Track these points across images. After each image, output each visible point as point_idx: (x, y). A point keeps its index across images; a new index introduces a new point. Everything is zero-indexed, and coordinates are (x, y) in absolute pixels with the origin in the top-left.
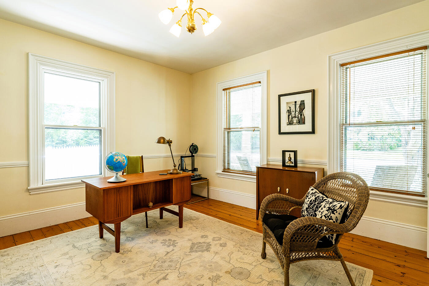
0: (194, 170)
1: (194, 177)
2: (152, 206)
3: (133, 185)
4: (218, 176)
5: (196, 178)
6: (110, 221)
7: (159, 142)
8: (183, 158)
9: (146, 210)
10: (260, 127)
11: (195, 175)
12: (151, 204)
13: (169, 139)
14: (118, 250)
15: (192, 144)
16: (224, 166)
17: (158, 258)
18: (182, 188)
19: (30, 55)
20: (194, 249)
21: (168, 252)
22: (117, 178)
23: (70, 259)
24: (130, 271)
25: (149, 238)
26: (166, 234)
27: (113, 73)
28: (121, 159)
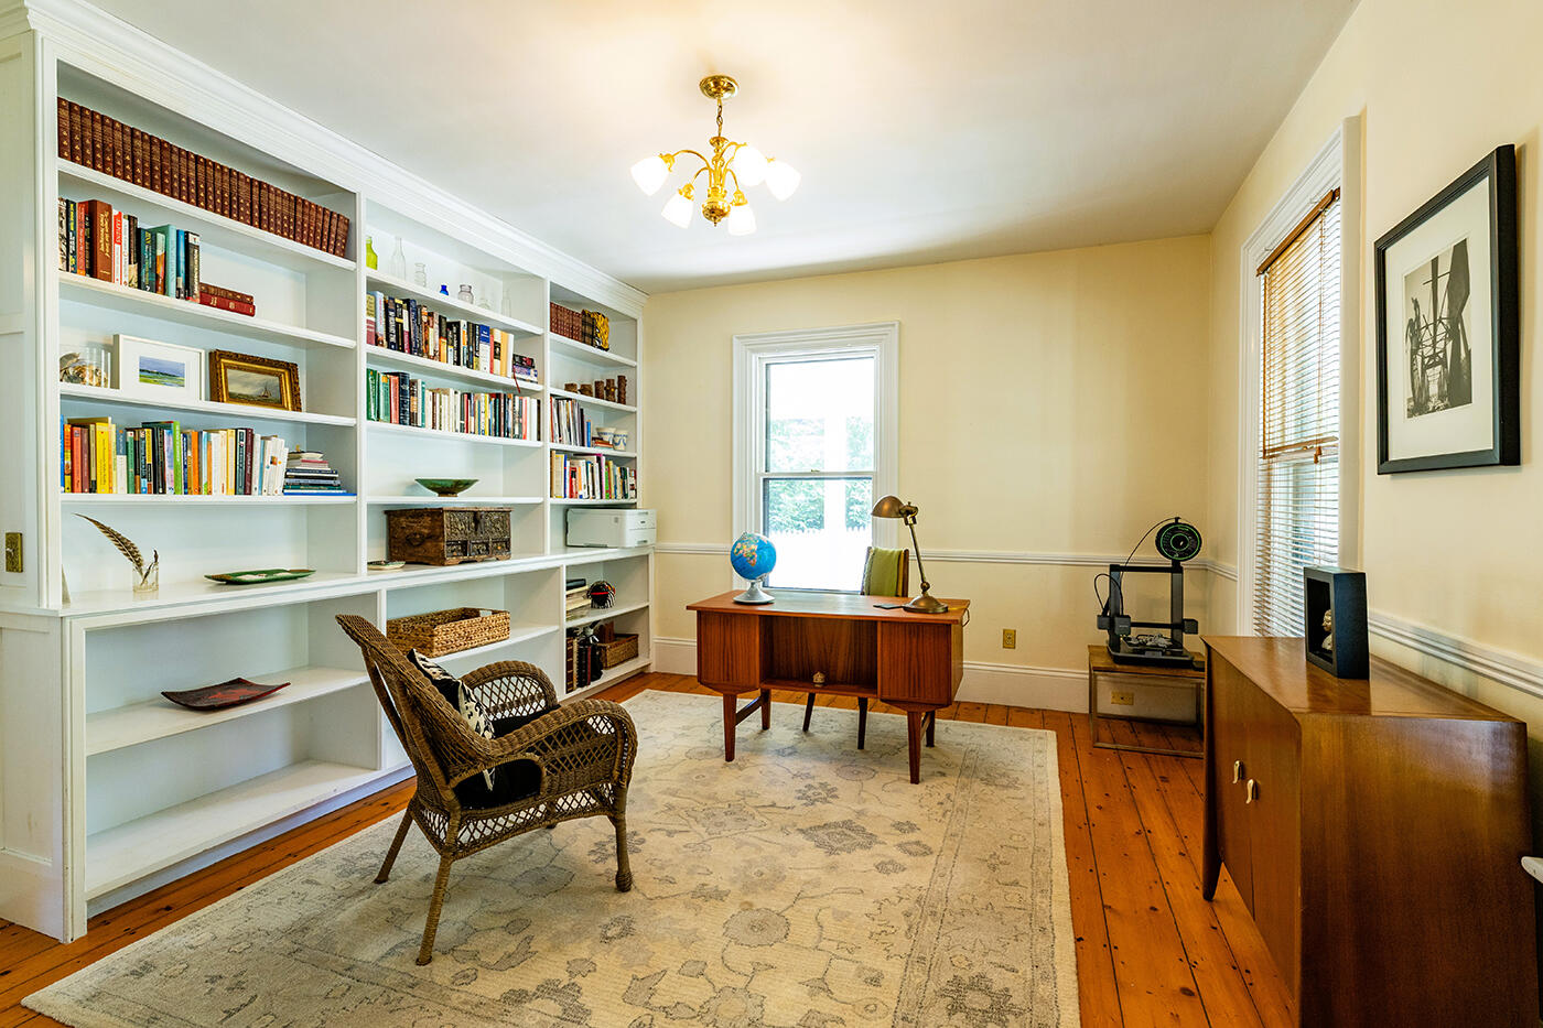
0: (1181, 626)
1: (1142, 653)
3: (760, 615)
6: (712, 687)
7: (877, 512)
8: (1115, 574)
9: (789, 686)
12: (818, 678)
14: (729, 759)
15: (1177, 519)
17: (742, 802)
18: (914, 659)
19: (735, 339)
20: (820, 832)
21: (773, 805)
22: (752, 593)
23: (676, 736)
24: (674, 794)
25: (815, 767)
26: (854, 777)
27: (893, 325)
28: (748, 549)
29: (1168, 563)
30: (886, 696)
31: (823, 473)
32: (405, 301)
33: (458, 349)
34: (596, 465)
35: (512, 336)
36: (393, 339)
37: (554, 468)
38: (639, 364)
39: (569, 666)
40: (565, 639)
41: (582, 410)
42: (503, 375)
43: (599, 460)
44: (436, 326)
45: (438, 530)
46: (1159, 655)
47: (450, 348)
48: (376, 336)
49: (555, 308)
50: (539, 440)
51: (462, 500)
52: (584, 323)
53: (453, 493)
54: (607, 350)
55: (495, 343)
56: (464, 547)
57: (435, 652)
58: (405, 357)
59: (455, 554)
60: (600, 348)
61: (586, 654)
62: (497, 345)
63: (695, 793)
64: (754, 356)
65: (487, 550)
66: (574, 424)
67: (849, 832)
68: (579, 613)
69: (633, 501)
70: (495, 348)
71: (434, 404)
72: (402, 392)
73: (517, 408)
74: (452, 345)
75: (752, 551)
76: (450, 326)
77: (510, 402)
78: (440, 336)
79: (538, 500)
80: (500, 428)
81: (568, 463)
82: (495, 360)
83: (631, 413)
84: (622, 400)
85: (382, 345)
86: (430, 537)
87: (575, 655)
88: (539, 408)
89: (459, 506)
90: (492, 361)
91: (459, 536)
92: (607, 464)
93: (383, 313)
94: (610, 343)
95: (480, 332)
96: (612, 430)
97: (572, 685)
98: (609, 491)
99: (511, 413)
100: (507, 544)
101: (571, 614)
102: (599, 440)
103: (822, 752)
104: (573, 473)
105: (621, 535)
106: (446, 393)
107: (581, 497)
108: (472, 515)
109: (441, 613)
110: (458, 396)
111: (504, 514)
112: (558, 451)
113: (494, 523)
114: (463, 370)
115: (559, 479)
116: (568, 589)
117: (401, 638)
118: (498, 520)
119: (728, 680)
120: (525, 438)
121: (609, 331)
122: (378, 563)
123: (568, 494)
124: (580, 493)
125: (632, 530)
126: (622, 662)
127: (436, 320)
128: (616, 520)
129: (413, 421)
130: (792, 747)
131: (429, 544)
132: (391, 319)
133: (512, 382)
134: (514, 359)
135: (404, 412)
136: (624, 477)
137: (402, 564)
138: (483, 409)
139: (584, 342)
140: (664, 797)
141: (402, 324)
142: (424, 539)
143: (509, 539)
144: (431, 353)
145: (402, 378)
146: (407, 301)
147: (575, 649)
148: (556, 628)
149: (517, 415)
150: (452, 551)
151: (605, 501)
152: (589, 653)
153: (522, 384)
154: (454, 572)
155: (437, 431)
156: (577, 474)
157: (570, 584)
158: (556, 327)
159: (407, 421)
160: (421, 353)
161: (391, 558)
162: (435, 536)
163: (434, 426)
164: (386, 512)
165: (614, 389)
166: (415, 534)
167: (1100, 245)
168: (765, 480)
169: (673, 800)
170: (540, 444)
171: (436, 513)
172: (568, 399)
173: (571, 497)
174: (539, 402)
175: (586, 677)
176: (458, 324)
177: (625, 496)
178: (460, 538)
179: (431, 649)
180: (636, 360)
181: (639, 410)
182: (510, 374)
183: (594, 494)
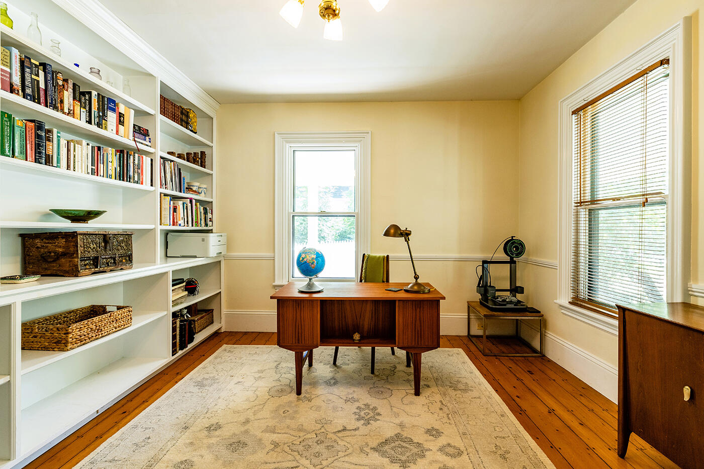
0: (516, 290)
1: (505, 305)
2: (358, 340)
3: (320, 300)
4: (563, 311)
5: (509, 306)
6: (287, 346)
7: (387, 234)
8: (485, 265)
9: (338, 343)
10: (666, 192)
11: (507, 300)
12: (357, 336)
13: (406, 229)
14: (299, 392)
15: (512, 237)
16: (576, 290)
17: (323, 430)
18: (418, 322)
19: (276, 134)
20: (386, 448)
21: (345, 429)
22: (310, 285)
23: (256, 379)
24: (273, 431)
25: (354, 391)
26: (382, 397)
27: (368, 133)
28: (309, 258)
29: (508, 259)
30: (401, 345)
31: (328, 213)
32: (41, 64)
33: (90, 111)
34: (189, 205)
35: (132, 112)
36: (29, 91)
37: (163, 205)
38: (214, 145)
39: (174, 337)
40: (171, 319)
41: (180, 169)
42: (126, 138)
43: (191, 202)
44: (70, 90)
45: (72, 249)
46: (512, 306)
47: (83, 110)
48: (11, 85)
49: (163, 99)
50: (152, 185)
51: (92, 225)
52: (182, 113)
53: (85, 221)
54: (195, 133)
55: (120, 113)
56: (95, 262)
57: (70, 346)
58: (41, 108)
59: (88, 267)
60: (192, 131)
61: (185, 328)
62: (121, 115)
63: (288, 427)
64: (287, 145)
65: (115, 262)
66: (175, 178)
67: (404, 444)
68: (179, 301)
69: (210, 228)
70: (120, 117)
71: (68, 150)
72: (38, 137)
73: (136, 162)
74: (85, 108)
75: (313, 259)
76: (83, 94)
77: (132, 157)
78: (74, 99)
79: (151, 227)
80: (123, 175)
81: (172, 202)
82: (120, 125)
83: (209, 174)
84: (203, 165)
85: (18, 94)
86: (64, 255)
87: (178, 330)
88: (152, 164)
89: (91, 231)
90: (117, 127)
91: (91, 252)
92: (196, 205)
93: (18, 68)
94: (198, 129)
95: (108, 103)
96: (197, 184)
97: (176, 350)
98: (197, 222)
99: (132, 165)
100: (129, 258)
101: (175, 303)
102: (189, 189)
103: (352, 380)
104: (175, 210)
105: (206, 249)
106: (80, 143)
107: (180, 225)
108: (102, 237)
109: (73, 311)
110: (90, 147)
111: (127, 237)
112: (166, 195)
113: (119, 243)
114: (93, 128)
115: (166, 213)
116: (173, 285)
117: (35, 337)
118: (123, 240)
119: (299, 343)
120: (142, 184)
121: (197, 122)
122: (13, 278)
123: (171, 224)
124: (179, 222)
125: (214, 245)
126: (205, 328)
127: (71, 85)
128: (203, 240)
129: (48, 161)
130: (333, 378)
131: (63, 260)
132: (27, 75)
133: (133, 144)
134: (134, 127)
135: (40, 153)
136: (206, 213)
137: (37, 277)
138: (110, 160)
139: (182, 125)
140: (267, 435)
141: (38, 82)
142: (59, 256)
143: (131, 254)
144: (66, 110)
145: (39, 126)
146: (44, 65)
147: (178, 325)
148: (165, 313)
149: (136, 167)
150: (85, 265)
151: (194, 228)
152: (187, 327)
153: (141, 147)
154: (87, 282)
155: (71, 172)
156: (177, 210)
157: (174, 283)
158: (163, 112)
159: (43, 161)
160: (55, 108)
161: (27, 271)
162: (70, 254)
163: (68, 167)
164: (21, 235)
165: (200, 159)
166: (50, 253)
167: (471, 100)
168: (293, 216)
169: (275, 437)
170: (152, 188)
171: (72, 236)
172: (171, 161)
173: (174, 225)
174: (152, 160)
175: (185, 343)
176: (90, 93)
177: (206, 225)
178: (92, 254)
179: (66, 344)
180: (212, 143)
181: (214, 173)
182: (131, 137)
183: (188, 223)
